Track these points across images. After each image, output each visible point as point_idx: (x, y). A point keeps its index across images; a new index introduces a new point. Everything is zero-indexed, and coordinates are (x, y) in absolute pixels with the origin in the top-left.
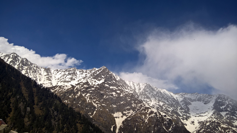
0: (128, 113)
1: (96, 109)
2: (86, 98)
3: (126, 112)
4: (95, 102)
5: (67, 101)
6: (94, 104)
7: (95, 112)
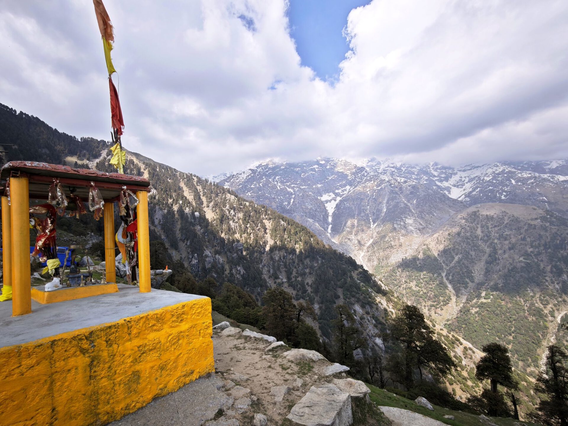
0: (343, 191)
1: (294, 196)
2: (276, 183)
3: (340, 191)
4: (289, 187)
5: (250, 193)
6: (289, 190)
7: (292, 200)
